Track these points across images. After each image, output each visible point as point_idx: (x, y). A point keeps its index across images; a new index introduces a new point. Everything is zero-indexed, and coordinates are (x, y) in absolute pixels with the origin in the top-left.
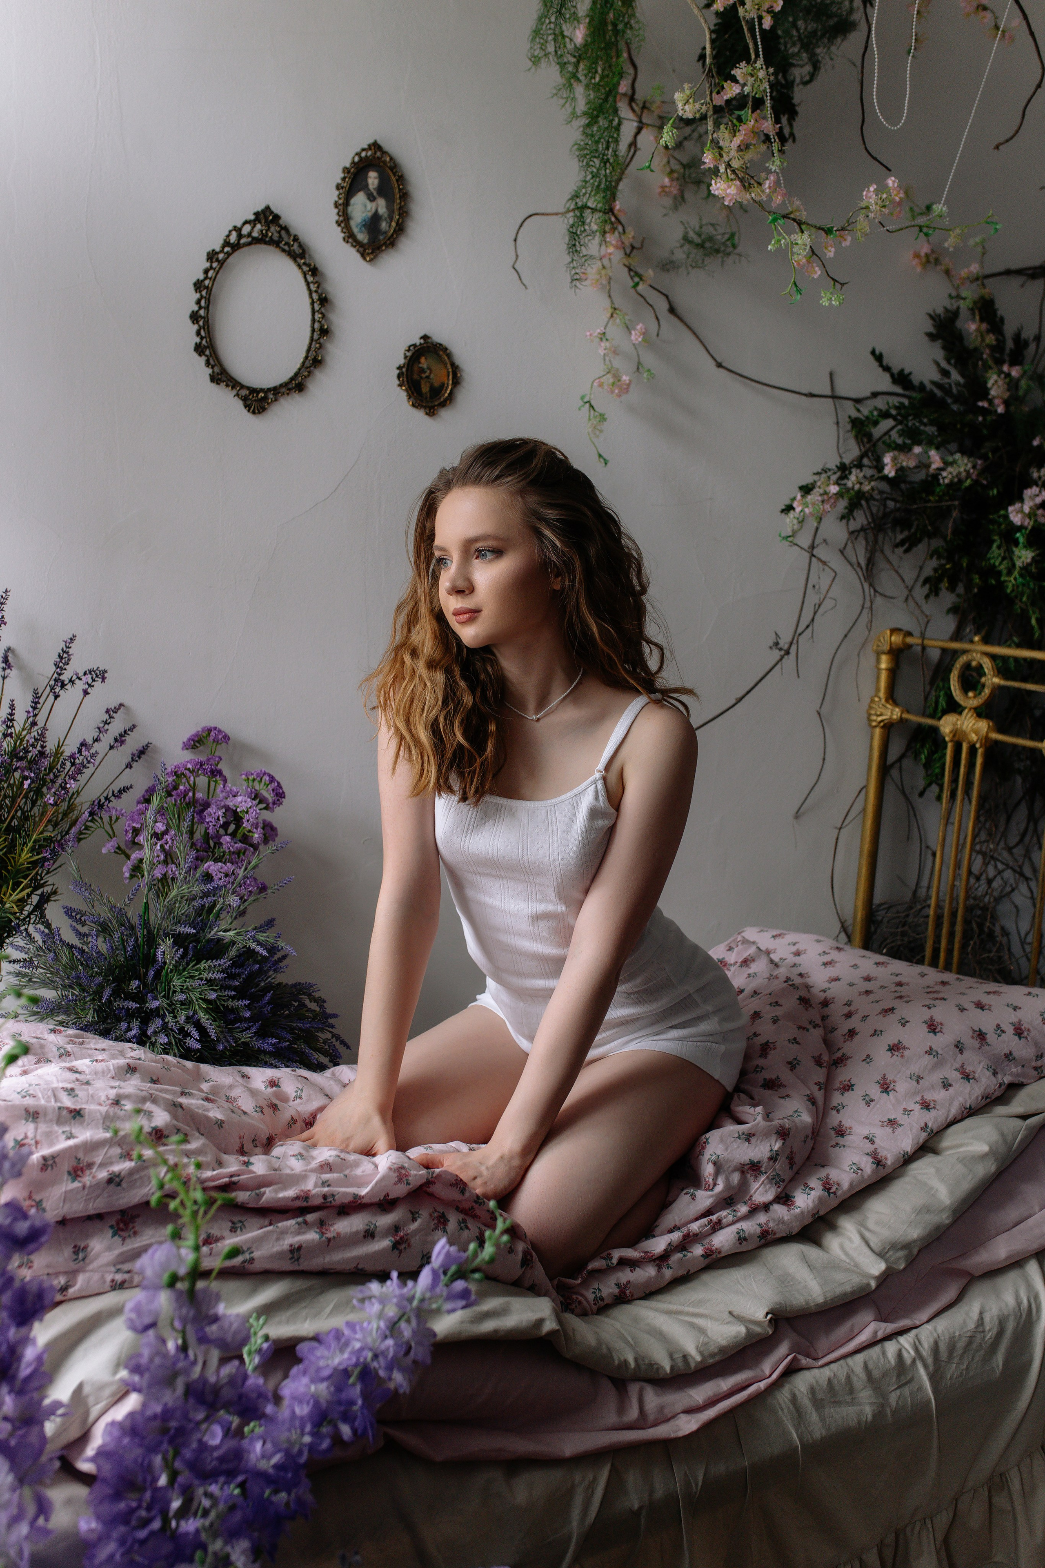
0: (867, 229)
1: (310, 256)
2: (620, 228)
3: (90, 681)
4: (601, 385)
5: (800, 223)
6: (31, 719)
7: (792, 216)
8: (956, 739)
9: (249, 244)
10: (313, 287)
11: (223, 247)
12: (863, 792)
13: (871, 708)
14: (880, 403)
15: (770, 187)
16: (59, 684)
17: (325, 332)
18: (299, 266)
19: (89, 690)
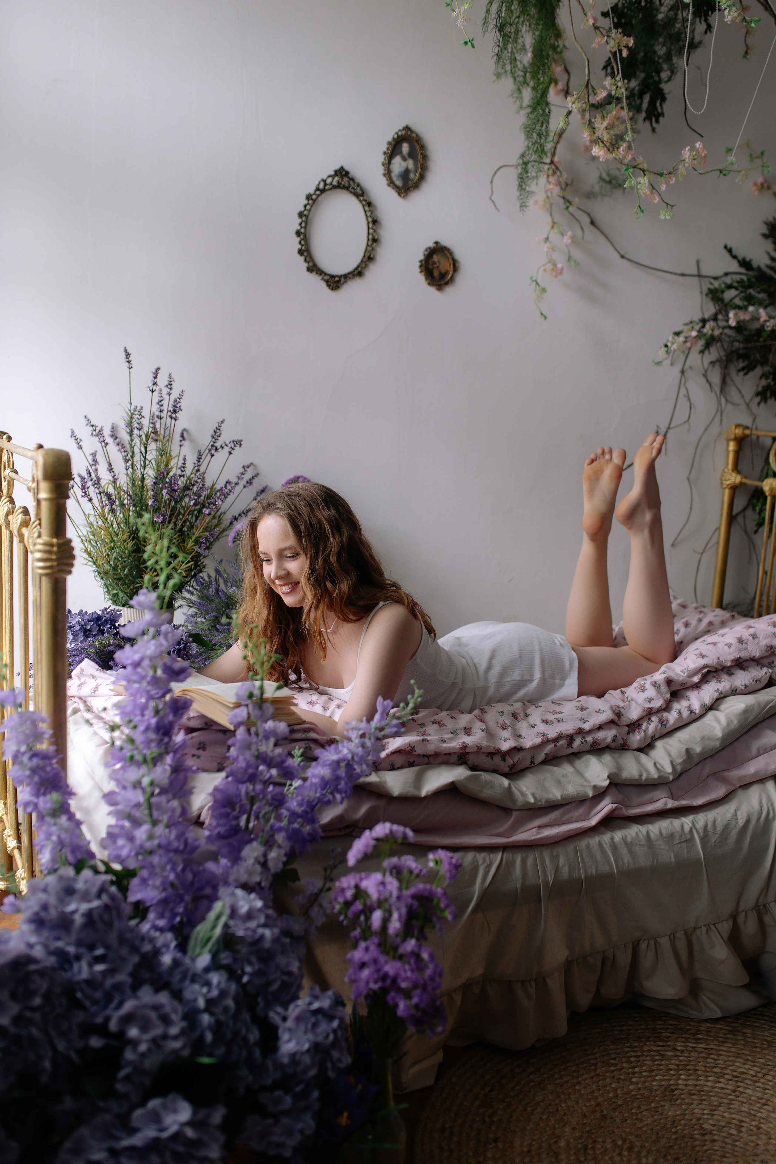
0: (685, 173)
1: (367, 196)
2: (558, 173)
3: (233, 446)
4: (545, 270)
5: (643, 171)
6: (196, 468)
7: (639, 167)
8: (773, 494)
9: (331, 189)
10: (369, 214)
11: (315, 191)
12: (717, 532)
13: (722, 476)
14: (728, 280)
15: (623, 151)
16: (214, 448)
17: (375, 241)
18: (361, 201)
19: (232, 452)
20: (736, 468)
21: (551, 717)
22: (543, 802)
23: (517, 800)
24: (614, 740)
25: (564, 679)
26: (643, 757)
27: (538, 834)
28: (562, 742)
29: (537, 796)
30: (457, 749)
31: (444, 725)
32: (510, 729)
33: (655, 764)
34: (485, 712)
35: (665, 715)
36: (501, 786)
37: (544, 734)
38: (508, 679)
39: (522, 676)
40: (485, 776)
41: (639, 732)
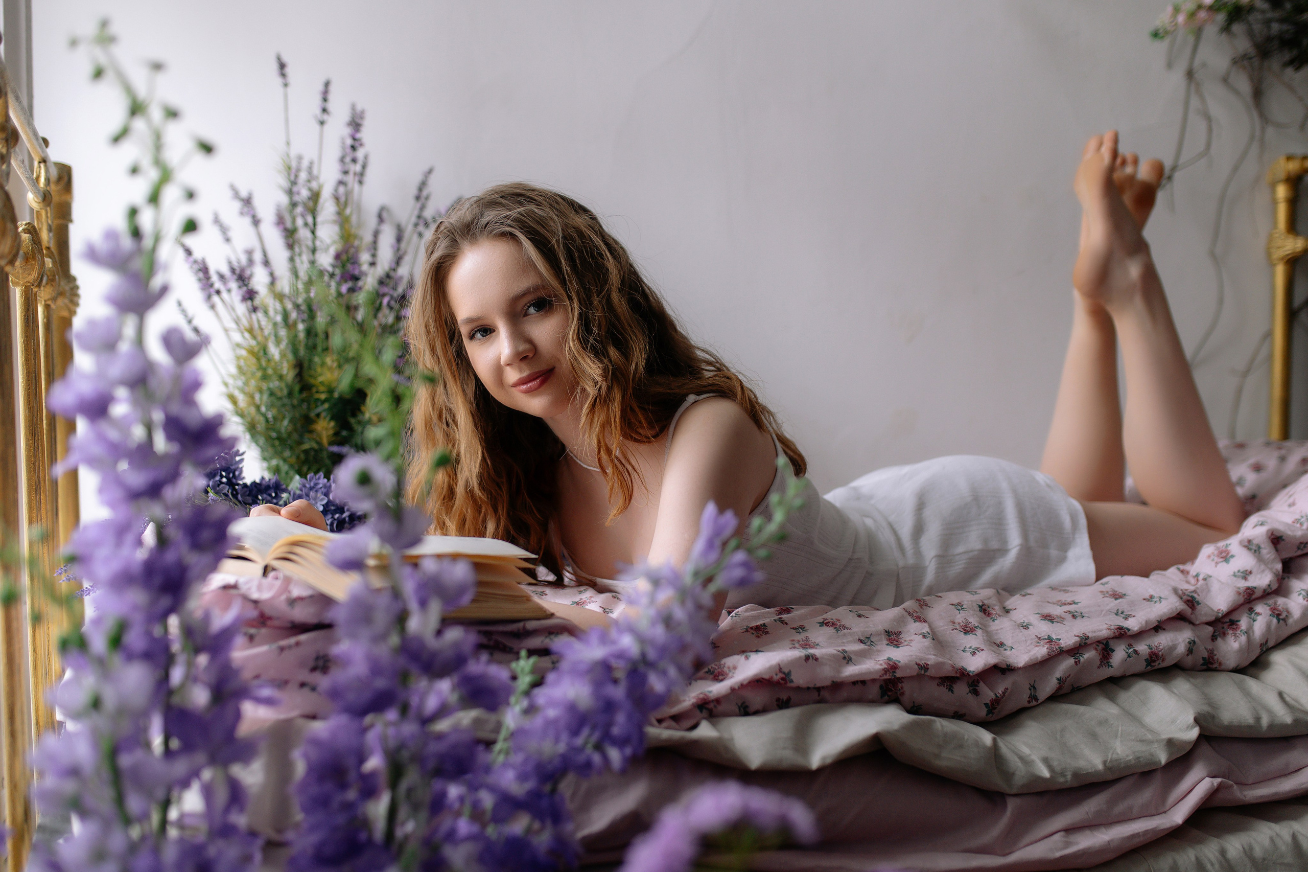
13: (1271, 242)
20: (1293, 227)
21: (1057, 611)
22: (1069, 777)
23: (1013, 774)
24: (1190, 651)
25: (1064, 546)
26: (1251, 684)
27: (1067, 844)
28: (1090, 655)
29: (1055, 764)
30: (876, 672)
31: (844, 627)
32: (979, 632)
33: (1281, 695)
34: (926, 605)
35: (1281, 601)
36: (977, 743)
37: (1050, 640)
38: (960, 549)
39: (986, 541)
40: (942, 725)
41: (1236, 636)
